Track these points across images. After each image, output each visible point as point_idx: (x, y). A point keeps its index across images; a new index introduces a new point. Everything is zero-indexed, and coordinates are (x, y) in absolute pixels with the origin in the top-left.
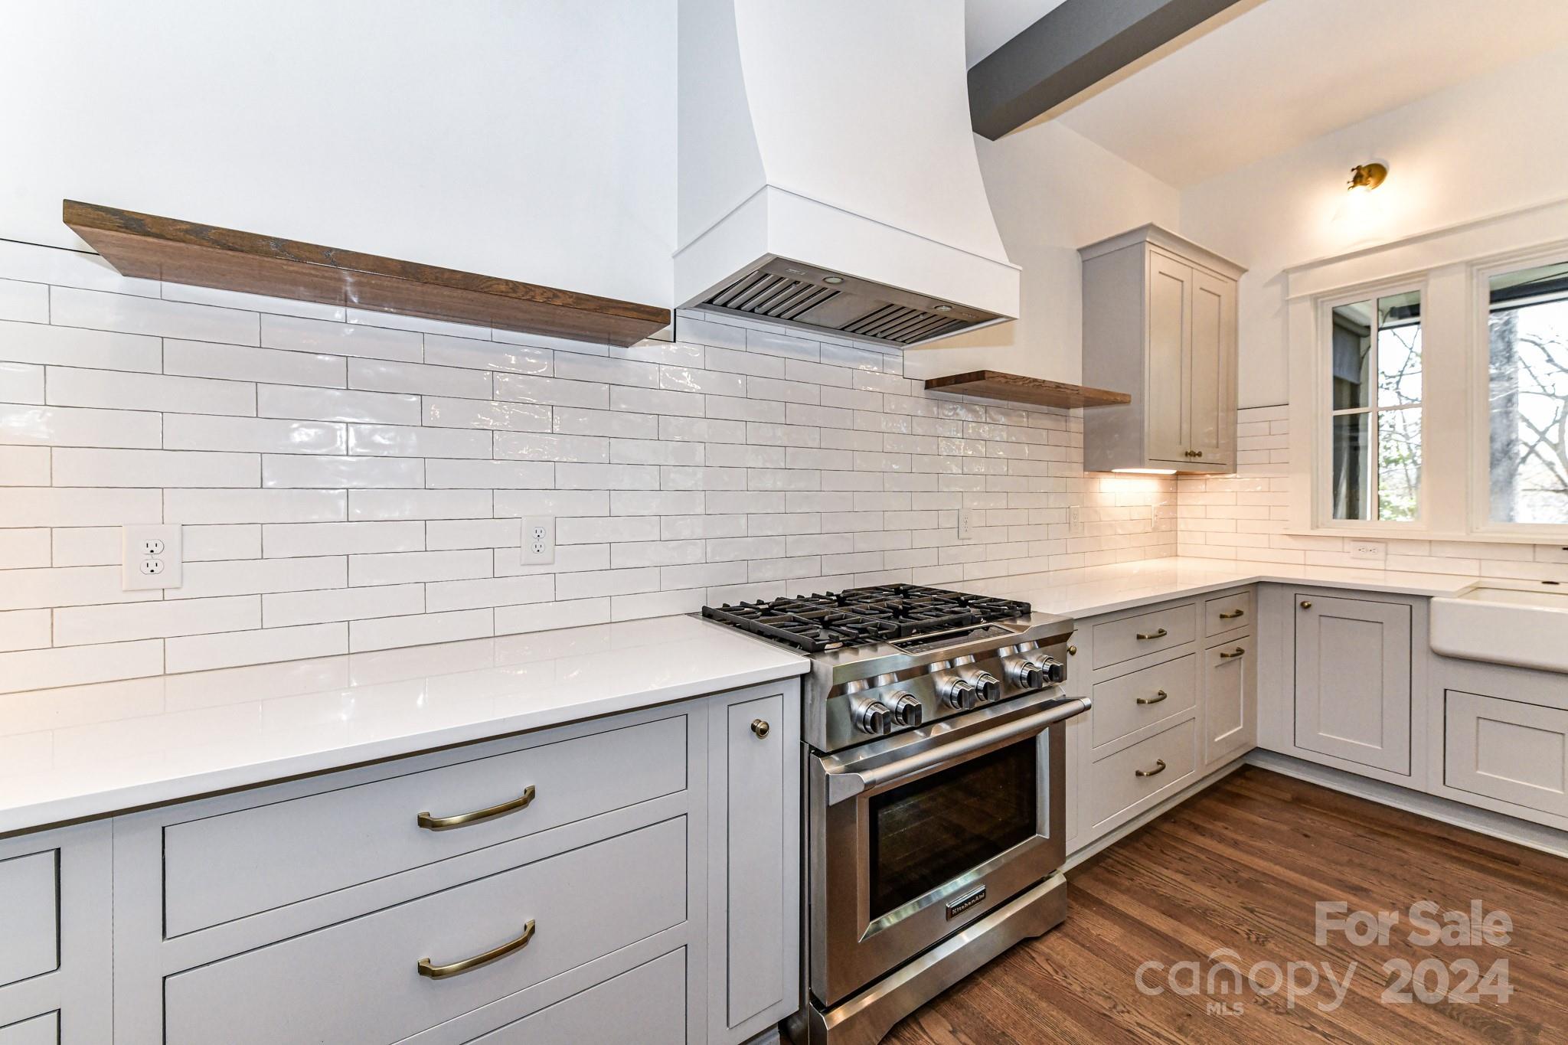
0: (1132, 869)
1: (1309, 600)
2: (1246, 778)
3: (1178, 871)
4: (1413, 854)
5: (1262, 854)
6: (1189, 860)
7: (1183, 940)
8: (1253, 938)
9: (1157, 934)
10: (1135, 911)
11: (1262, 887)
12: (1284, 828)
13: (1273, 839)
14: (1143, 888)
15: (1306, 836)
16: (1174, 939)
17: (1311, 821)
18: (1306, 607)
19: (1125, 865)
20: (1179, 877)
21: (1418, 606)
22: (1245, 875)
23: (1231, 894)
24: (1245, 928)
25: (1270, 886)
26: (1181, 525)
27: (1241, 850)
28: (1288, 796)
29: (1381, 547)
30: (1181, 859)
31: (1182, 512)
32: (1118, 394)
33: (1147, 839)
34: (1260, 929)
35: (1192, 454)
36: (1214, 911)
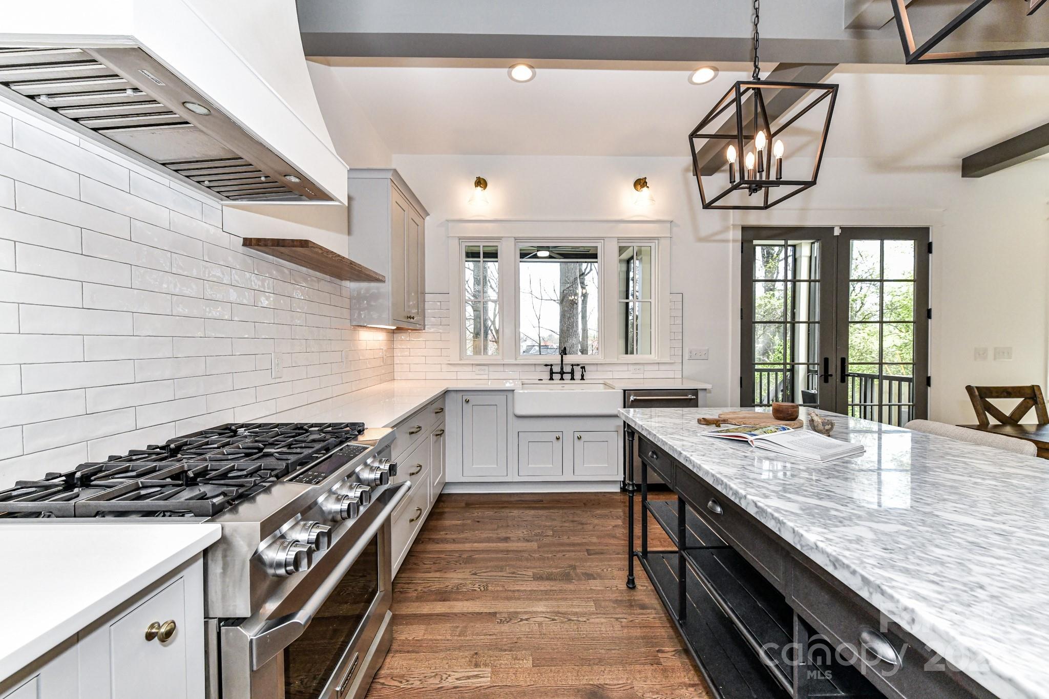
0: (414, 583)
1: (468, 398)
2: (443, 502)
3: (436, 571)
4: (516, 513)
5: (466, 540)
6: (438, 562)
7: (456, 610)
8: (482, 588)
9: (444, 616)
10: (426, 608)
11: (474, 559)
12: (469, 522)
13: (467, 530)
14: (424, 592)
15: (478, 522)
16: (452, 613)
17: (477, 513)
18: (467, 402)
19: (408, 583)
20: (438, 575)
21: (510, 395)
22: (465, 556)
23: (463, 570)
24: (477, 586)
25: (477, 556)
26: (397, 361)
27: (458, 543)
28: (463, 504)
29: (486, 368)
30: (434, 563)
31: (397, 353)
32: (381, 275)
33: (413, 560)
34: (483, 582)
35: (410, 317)
36: (461, 584)
